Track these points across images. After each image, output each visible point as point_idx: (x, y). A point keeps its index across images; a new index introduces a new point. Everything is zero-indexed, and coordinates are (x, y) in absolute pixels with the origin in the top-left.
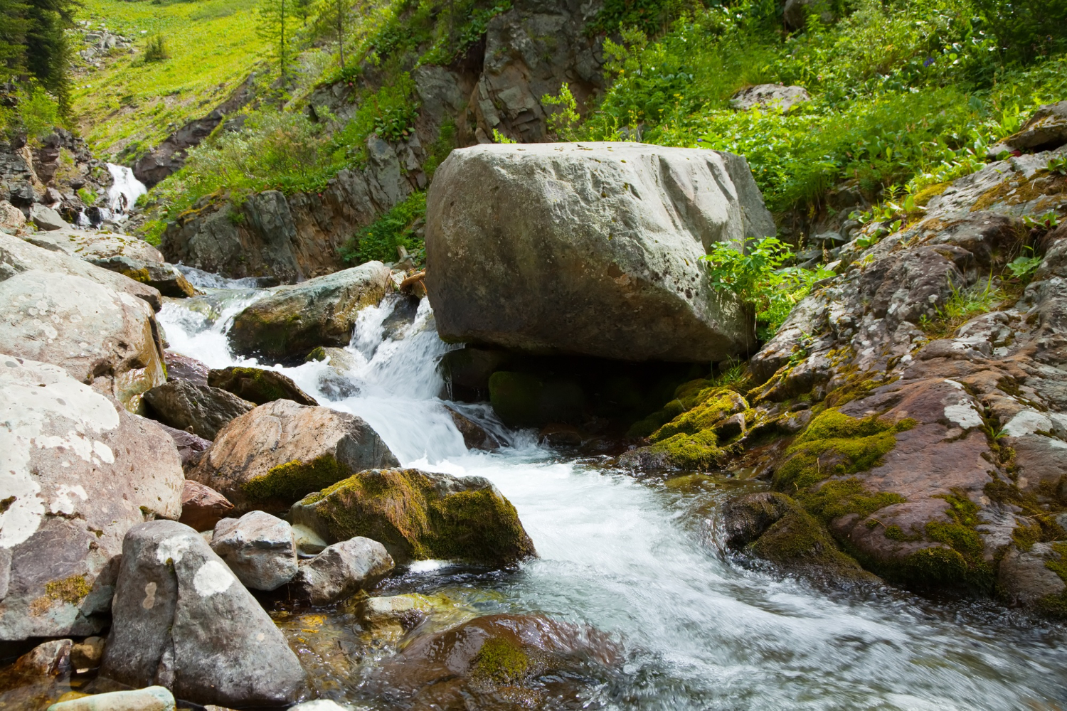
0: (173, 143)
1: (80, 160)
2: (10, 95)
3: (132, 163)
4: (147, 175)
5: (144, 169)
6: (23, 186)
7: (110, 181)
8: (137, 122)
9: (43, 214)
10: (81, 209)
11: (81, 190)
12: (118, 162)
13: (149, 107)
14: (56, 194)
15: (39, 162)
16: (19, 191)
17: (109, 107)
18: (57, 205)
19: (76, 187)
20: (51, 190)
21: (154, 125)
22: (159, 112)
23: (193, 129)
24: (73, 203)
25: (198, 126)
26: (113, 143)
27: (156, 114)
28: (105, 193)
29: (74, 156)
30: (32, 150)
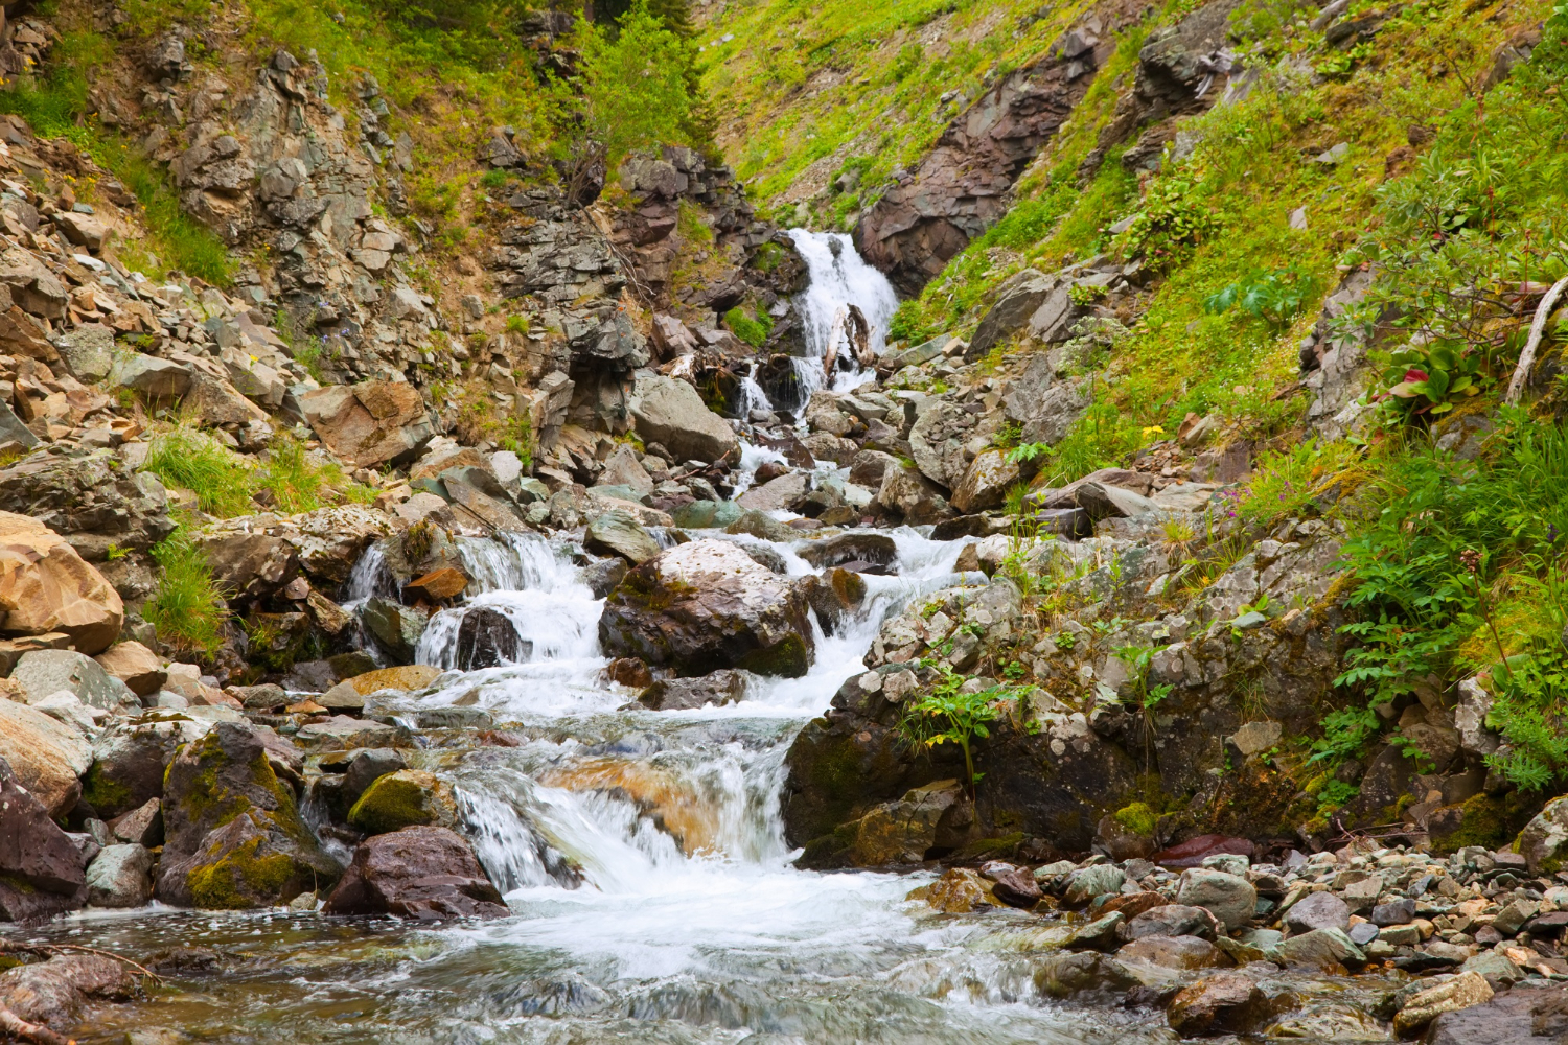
0: (958, 146)
1: (724, 231)
2: (558, 45)
3: (851, 220)
4: (892, 248)
5: (884, 234)
6: (604, 319)
7: (799, 277)
8: (852, 108)
9: (655, 397)
10: (745, 369)
11: (732, 313)
12: (817, 225)
13: (879, 62)
14: (676, 331)
15: (630, 247)
16: (594, 337)
17: (778, 81)
18: (685, 364)
19: (723, 305)
20: (664, 319)
21: (900, 103)
22: (907, 70)
23: (1009, 97)
24: (723, 353)
25: (1025, 87)
26: (797, 174)
27: (900, 77)
28: (790, 311)
29: (712, 219)
30: (610, 215)
